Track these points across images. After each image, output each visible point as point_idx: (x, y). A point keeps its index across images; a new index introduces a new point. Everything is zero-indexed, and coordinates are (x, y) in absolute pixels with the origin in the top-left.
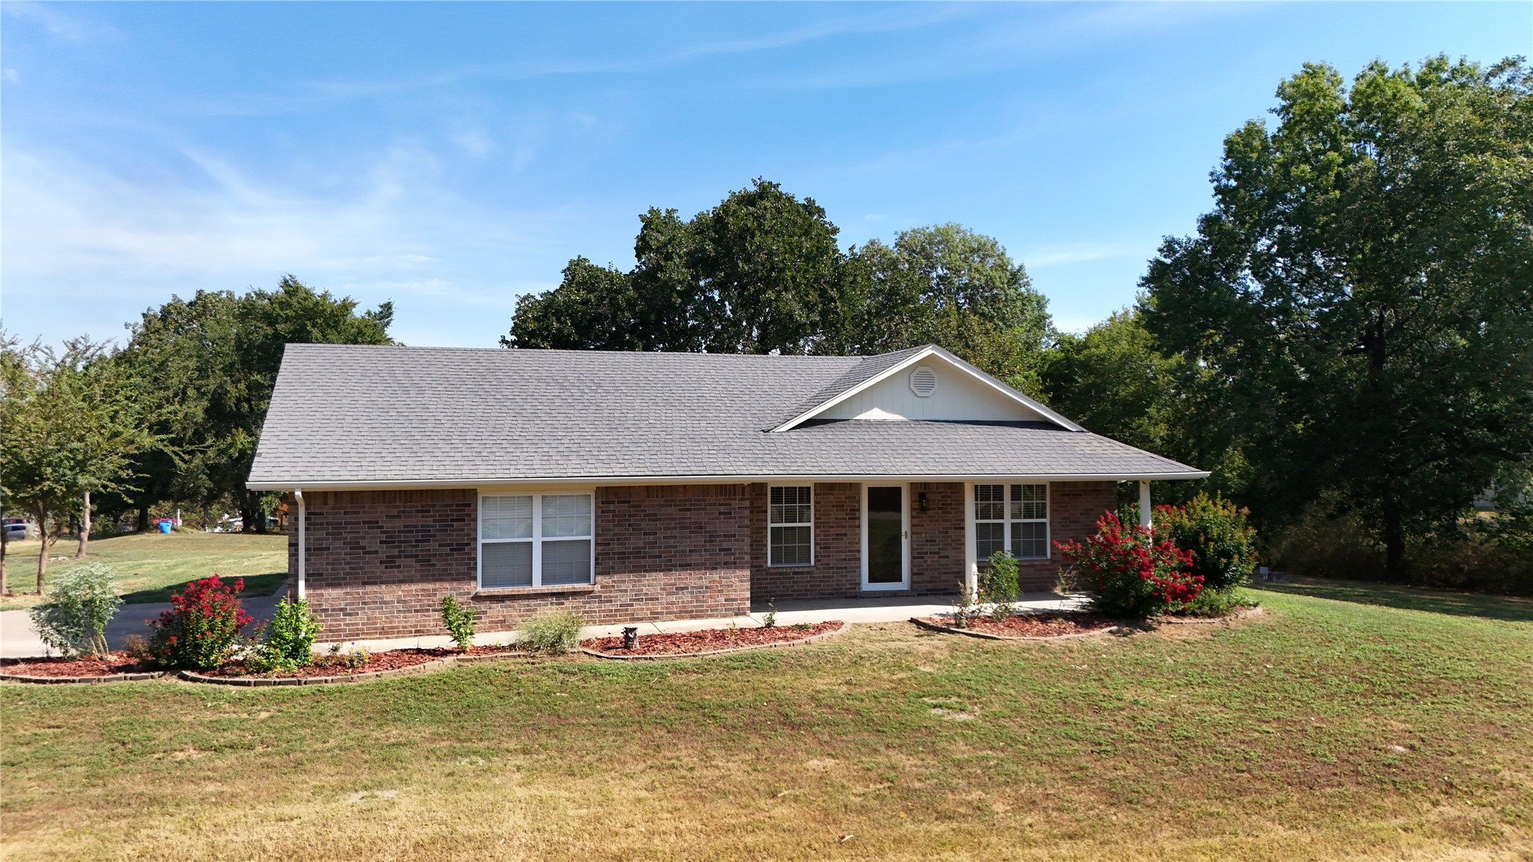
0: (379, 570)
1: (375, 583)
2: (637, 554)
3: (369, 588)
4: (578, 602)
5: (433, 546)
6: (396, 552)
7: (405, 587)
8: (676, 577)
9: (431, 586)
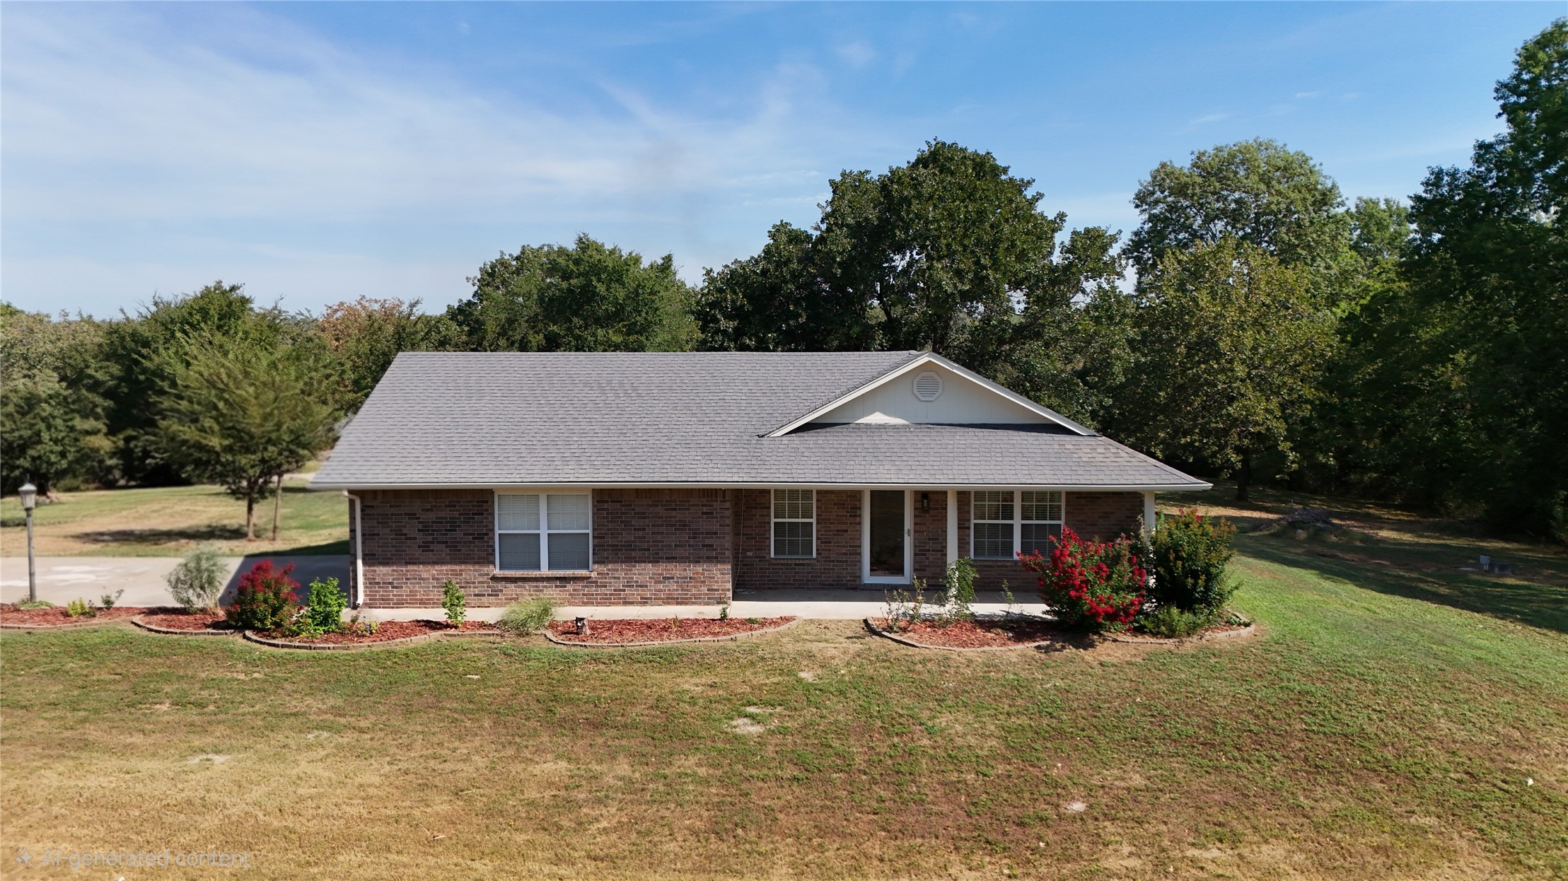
1: (414, 563)
2: (629, 546)
4: (579, 586)
5: (459, 534)
6: (430, 538)
8: (661, 569)
9: (458, 568)
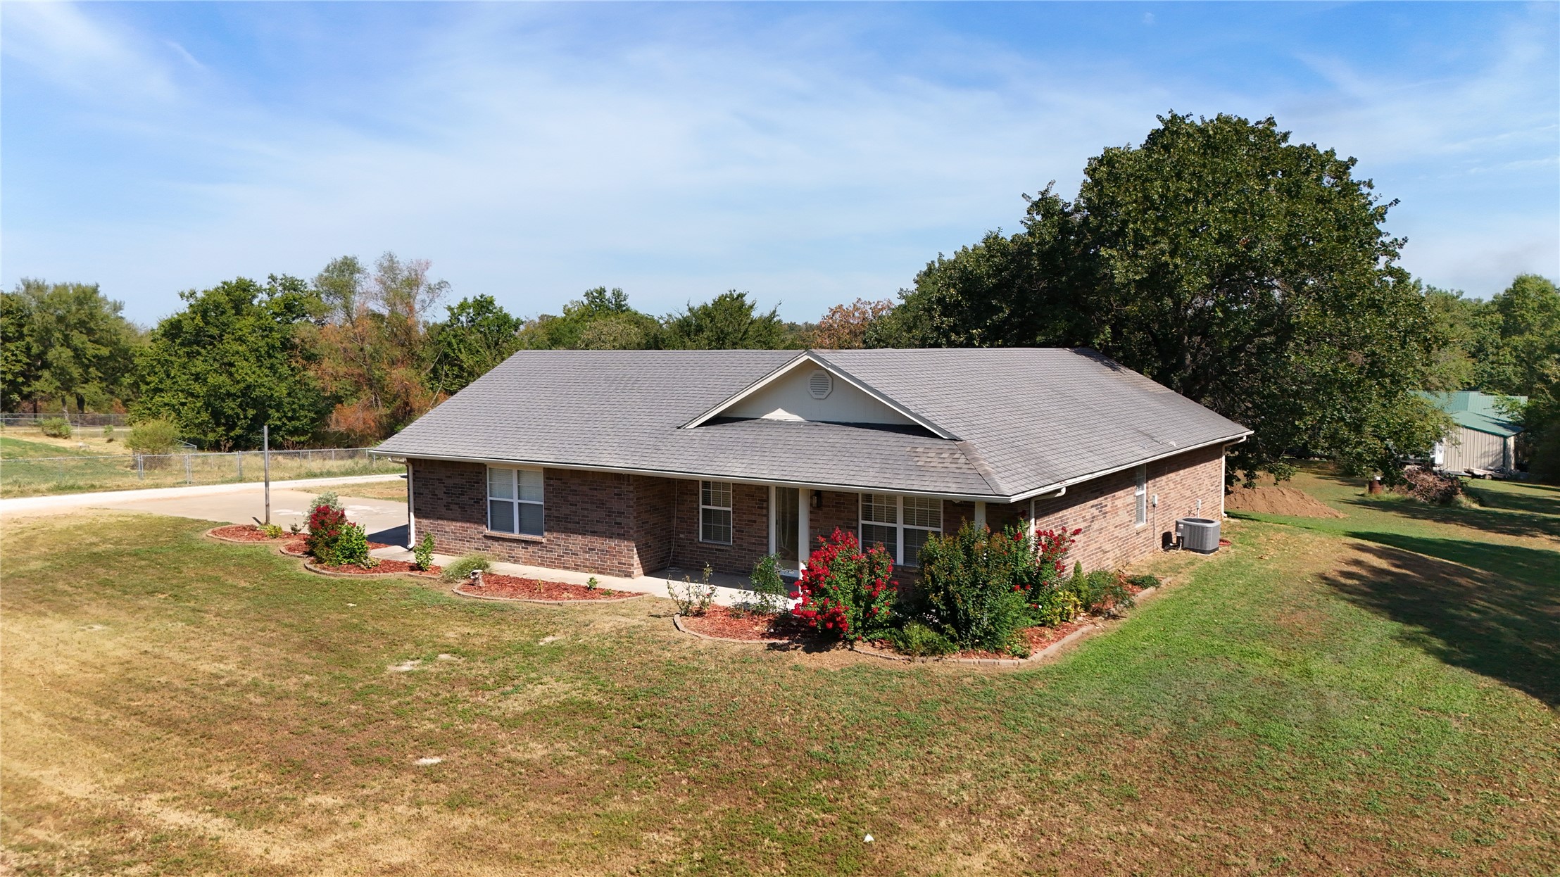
0: (444, 510)
1: (441, 519)
2: (566, 519)
3: (440, 522)
4: (536, 548)
5: (465, 498)
6: (450, 500)
7: (454, 523)
8: (587, 540)
9: (465, 525)
